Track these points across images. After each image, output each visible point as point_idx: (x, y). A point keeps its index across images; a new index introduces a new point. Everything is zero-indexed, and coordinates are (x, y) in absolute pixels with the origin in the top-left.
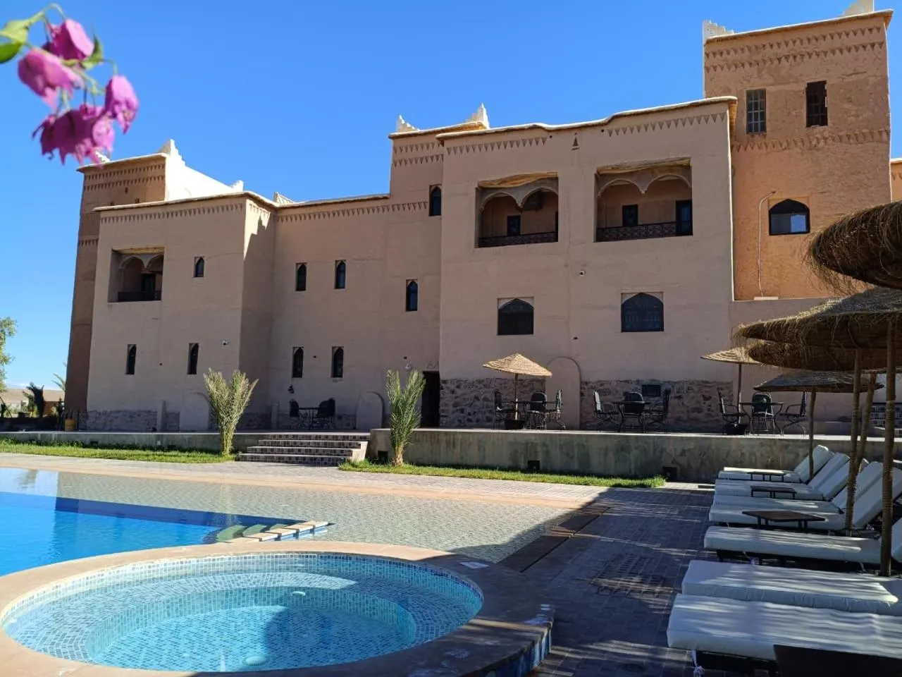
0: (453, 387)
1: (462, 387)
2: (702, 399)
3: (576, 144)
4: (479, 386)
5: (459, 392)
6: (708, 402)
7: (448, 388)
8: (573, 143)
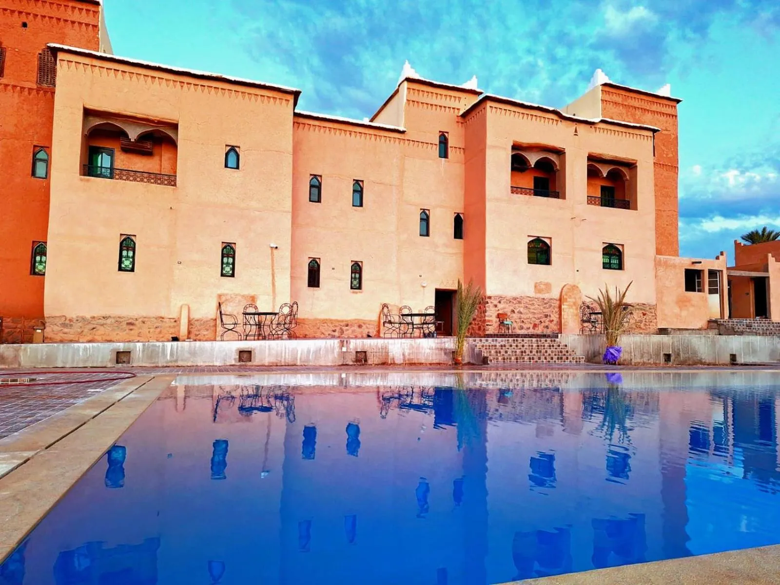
0: (495, 302)
1: (502, 302)
2: (642, 315)
3: (576, 131)
4: (515, 302)
5: (500, 306)
6: (645, 317)
7: (491, 303)
8: (574, 131)
